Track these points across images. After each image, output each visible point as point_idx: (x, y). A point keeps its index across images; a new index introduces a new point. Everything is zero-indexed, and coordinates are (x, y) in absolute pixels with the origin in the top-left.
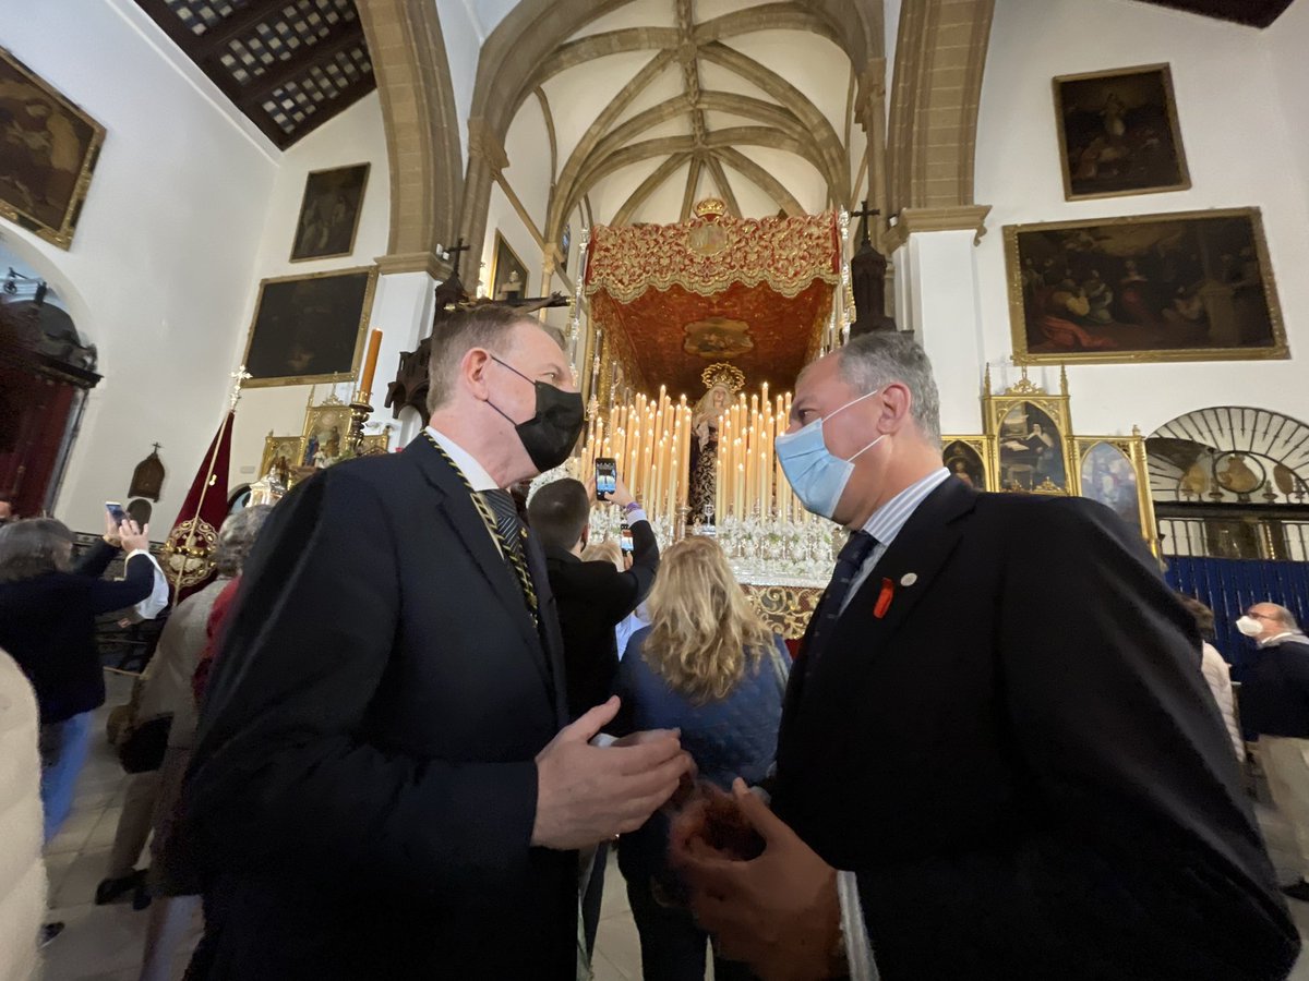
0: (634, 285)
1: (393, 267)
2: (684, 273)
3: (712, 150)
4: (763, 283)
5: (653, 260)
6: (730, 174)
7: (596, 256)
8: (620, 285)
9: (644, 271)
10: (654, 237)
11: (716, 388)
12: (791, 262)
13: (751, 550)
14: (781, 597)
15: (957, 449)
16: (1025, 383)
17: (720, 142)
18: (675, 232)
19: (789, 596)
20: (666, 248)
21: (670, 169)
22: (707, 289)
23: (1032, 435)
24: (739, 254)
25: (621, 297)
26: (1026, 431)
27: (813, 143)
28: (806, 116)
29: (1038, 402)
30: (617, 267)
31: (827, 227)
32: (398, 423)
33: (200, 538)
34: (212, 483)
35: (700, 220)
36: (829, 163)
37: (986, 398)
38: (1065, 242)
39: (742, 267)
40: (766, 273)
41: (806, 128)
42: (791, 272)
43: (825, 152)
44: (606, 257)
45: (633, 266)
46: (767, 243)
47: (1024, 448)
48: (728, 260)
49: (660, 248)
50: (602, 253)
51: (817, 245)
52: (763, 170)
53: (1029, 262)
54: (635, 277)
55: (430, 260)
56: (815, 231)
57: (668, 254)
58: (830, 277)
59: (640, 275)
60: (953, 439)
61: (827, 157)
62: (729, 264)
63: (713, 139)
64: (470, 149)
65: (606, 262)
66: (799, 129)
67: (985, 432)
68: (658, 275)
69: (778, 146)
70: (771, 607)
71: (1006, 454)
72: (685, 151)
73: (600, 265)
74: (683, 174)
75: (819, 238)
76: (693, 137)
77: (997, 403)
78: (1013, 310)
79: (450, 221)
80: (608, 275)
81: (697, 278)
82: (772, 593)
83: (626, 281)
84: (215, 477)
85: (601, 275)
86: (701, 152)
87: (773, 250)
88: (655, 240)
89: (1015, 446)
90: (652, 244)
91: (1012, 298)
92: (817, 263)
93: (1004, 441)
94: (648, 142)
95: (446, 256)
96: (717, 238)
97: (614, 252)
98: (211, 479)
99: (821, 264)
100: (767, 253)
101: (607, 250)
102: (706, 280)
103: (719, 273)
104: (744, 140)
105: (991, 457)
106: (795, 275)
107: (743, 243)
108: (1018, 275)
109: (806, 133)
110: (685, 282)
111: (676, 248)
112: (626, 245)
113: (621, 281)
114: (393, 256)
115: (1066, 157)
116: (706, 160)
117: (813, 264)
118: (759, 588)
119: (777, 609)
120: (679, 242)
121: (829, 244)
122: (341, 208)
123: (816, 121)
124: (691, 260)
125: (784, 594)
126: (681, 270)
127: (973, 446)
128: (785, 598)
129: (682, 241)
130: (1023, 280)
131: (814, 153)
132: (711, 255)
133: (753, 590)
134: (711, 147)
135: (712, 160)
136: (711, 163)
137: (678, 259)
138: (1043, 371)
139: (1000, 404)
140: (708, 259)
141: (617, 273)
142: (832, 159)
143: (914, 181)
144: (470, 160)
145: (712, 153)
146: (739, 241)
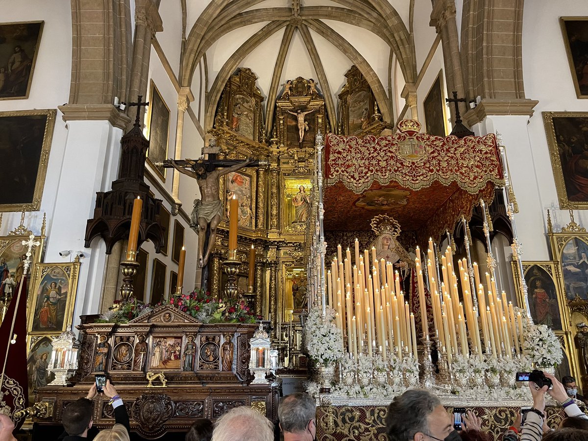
0: (363, 180)
1: (76, 115)
2: (398, 173)
3: (305, 20)
4: (454, 183)
5: (374, 162)
6: (317, 38)
7: (332, 157)
8: (352, 179)
9: (369, 170)
10: (373, 145)
11: (384, 236)
12: (471, 169)
13: (479, 380)
14: (506, 415)
15: (535, 271)
16: (573, 224)
17: (311, 15)
18: (387, 142)
19: (512, 414)
20: (382, 154)
21: (270, 31)
22: (417, 186)
23: (582, 261)
24: (434, 162)
25: (355, 189)
26: (577, 259)
27: (386, 27)
28: (382, 8)
29: (583, 238)
30: (349, 166)
31: (491, 146)
32: (88, 251)
33: (7, 393)
34: (13, 342)
35: (403, 135)
36: (399, 43)
37: (549, 235)
38: (581, 126)
39: (438, 171)
40: (455, 176)
41: (380, 15)
42: (472, 176)
43: (396, 35)
44: (339, 158)
45: (360, 166)
46: (453, 155)
47: (578, 270)
48: (428, 165)
49: (378, 154)
50: (336, 155)
51: (486, 158)
52: (343, 39)
53: (561, 138)
54: (363, 175)
55: (112, 112)
56: (482, 147)
57: (385, 159)
58: (498, 181)
59: (366, 173)
60: (532, 264)
61: (397, 39)
62: (429, 168)
63: (305, 12)
64: (137, 18)
65: (340, 162)
66: (375, 15)
67: (551, 258)
68: (379, 173)
69: (357, 24)
70: (501, 423)
71: (567, 273)
72: (284, 19)
73: (336, 164)
74: (279, 35)
75: (486, 153)
76: (290, 10)
77: (557, 239)
78: (555, 170)
79: (124, 77)
80: (343, 171)
81: (408, 177)
82: (500, 412)
83: (357, 176)
84: (15, 336)
85: (337, 171)
86: (296, 21)
87: (457, 160)
88: (374, 147)
89: (572, 268)
90: (372, 150)
91: (553, 162)
92: (488, 171)
93: (565, 266)
94: (257, 10)
95: (123, 107)
96: (418, 149)
97: (345, 155)
98: (12, 338)
99: (491, 171)
100: (453, 162)
101: (339, 153)
102: (415, 179)
103: (422, 175)
104: (329, 16)
105: (558, 277)
106: (475, 178)
107: (436, 154)
108: (556, 147)
109: (380, 18)
110: (399, 178)
111: (389, 154)
112: (353, 150)
113: (353, 177)
114: (74, 106)
115: (574, 70)
116: (299, 26)
117: (486, 171)
118: (491, 408)
119: (505, 424)
120: (391, 149)
121: (494, 158)
122: (17, 57)
123: (388, 11)
124: (402, 164)
125: (508, 412)
126: (396, 171)
127: (545, 269)
128: (509, 416)
129: (393, 149)
130: (559, 150)
131: (388, 34)
132: (415, 161)
133: (487, 411)
134: (304, 18)
135: (303, 26)
136: (302, 29)
137: (392, 162)
138: (579, 213)
139: (560, 239)
140: (413, 163)
141: (349, 170)
142: (401, 40)
143: (486, 79)
144: (136, 27)
145: (304, 22)
146: (433, 153)
